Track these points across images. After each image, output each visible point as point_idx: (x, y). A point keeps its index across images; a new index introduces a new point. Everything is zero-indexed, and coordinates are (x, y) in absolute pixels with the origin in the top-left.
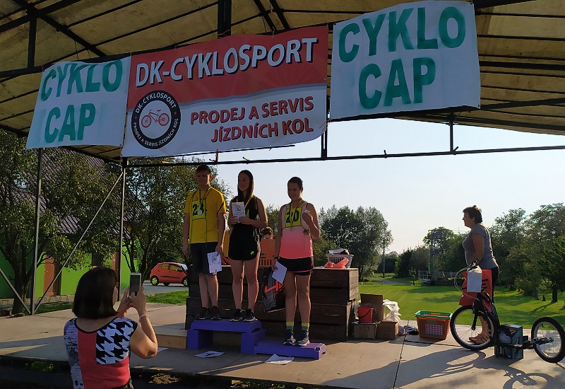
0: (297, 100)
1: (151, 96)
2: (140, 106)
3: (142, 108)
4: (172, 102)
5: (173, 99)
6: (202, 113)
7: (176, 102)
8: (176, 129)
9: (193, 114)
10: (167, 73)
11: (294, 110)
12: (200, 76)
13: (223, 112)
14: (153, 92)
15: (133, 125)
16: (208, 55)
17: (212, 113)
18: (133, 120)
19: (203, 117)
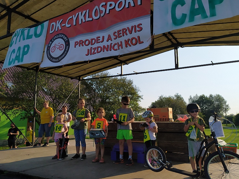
0: (132, 27)
1: (56, 37)
3: (52, 43)
4: (65, 38)
5: (66, 36)
7: (67, 38)
8: (67, 51)
9: (76, 42)
10: (64, 25)
11: (131, 33)
12: (80, 23)
13: (92, 40)
15: (47, 52)
16: (84, 12)
17: (86, 41)
18: (47, 50)
19: (81, 43)
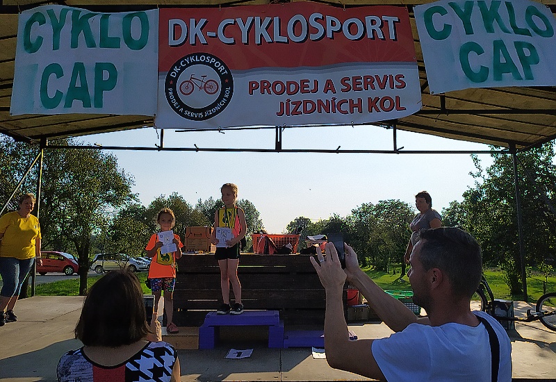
0: (386, 77)
1: (192, 59)
2: (176, 69)
3: (180, 72)
4: (222, 68)
5: (222, 64)
6: (263, 82)
7: (226, 68)
8: (229, 100)
9: (251, 83)
10: (214, 34)
11: (382, 86)
12: (258, 41)
13: (289, 83)
14: (195, 55)
15: (167, 92)
16: (268, 20)
17: (276, 83)
18: (168, 85)
19: (265, 87)
